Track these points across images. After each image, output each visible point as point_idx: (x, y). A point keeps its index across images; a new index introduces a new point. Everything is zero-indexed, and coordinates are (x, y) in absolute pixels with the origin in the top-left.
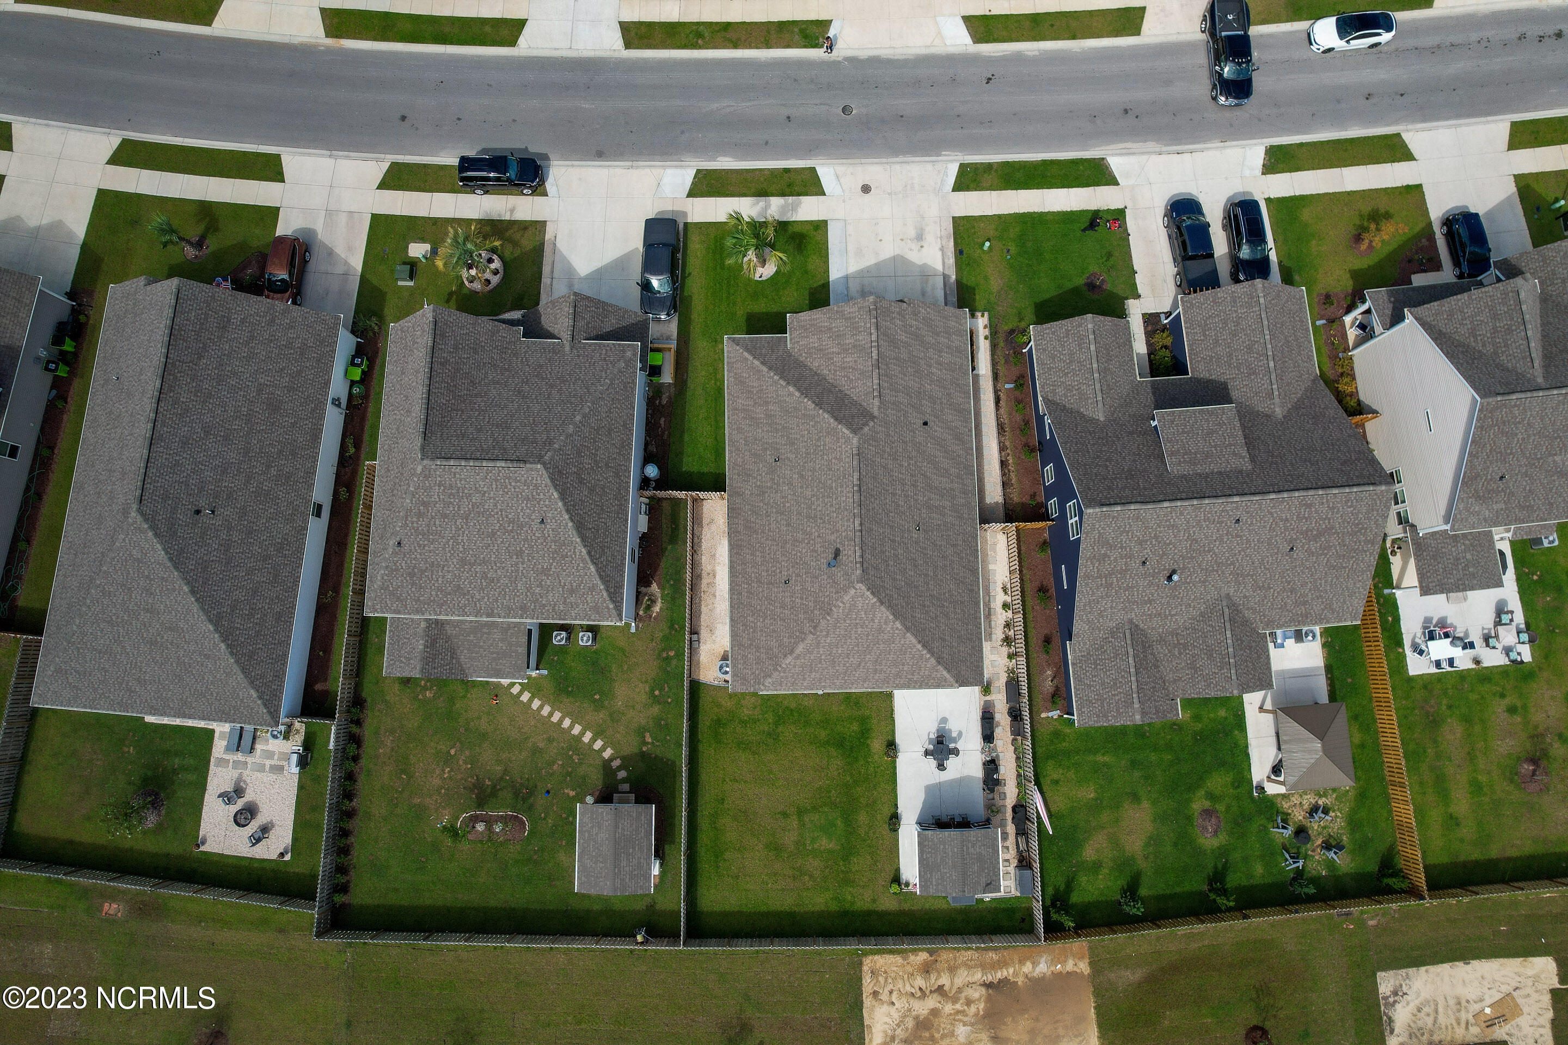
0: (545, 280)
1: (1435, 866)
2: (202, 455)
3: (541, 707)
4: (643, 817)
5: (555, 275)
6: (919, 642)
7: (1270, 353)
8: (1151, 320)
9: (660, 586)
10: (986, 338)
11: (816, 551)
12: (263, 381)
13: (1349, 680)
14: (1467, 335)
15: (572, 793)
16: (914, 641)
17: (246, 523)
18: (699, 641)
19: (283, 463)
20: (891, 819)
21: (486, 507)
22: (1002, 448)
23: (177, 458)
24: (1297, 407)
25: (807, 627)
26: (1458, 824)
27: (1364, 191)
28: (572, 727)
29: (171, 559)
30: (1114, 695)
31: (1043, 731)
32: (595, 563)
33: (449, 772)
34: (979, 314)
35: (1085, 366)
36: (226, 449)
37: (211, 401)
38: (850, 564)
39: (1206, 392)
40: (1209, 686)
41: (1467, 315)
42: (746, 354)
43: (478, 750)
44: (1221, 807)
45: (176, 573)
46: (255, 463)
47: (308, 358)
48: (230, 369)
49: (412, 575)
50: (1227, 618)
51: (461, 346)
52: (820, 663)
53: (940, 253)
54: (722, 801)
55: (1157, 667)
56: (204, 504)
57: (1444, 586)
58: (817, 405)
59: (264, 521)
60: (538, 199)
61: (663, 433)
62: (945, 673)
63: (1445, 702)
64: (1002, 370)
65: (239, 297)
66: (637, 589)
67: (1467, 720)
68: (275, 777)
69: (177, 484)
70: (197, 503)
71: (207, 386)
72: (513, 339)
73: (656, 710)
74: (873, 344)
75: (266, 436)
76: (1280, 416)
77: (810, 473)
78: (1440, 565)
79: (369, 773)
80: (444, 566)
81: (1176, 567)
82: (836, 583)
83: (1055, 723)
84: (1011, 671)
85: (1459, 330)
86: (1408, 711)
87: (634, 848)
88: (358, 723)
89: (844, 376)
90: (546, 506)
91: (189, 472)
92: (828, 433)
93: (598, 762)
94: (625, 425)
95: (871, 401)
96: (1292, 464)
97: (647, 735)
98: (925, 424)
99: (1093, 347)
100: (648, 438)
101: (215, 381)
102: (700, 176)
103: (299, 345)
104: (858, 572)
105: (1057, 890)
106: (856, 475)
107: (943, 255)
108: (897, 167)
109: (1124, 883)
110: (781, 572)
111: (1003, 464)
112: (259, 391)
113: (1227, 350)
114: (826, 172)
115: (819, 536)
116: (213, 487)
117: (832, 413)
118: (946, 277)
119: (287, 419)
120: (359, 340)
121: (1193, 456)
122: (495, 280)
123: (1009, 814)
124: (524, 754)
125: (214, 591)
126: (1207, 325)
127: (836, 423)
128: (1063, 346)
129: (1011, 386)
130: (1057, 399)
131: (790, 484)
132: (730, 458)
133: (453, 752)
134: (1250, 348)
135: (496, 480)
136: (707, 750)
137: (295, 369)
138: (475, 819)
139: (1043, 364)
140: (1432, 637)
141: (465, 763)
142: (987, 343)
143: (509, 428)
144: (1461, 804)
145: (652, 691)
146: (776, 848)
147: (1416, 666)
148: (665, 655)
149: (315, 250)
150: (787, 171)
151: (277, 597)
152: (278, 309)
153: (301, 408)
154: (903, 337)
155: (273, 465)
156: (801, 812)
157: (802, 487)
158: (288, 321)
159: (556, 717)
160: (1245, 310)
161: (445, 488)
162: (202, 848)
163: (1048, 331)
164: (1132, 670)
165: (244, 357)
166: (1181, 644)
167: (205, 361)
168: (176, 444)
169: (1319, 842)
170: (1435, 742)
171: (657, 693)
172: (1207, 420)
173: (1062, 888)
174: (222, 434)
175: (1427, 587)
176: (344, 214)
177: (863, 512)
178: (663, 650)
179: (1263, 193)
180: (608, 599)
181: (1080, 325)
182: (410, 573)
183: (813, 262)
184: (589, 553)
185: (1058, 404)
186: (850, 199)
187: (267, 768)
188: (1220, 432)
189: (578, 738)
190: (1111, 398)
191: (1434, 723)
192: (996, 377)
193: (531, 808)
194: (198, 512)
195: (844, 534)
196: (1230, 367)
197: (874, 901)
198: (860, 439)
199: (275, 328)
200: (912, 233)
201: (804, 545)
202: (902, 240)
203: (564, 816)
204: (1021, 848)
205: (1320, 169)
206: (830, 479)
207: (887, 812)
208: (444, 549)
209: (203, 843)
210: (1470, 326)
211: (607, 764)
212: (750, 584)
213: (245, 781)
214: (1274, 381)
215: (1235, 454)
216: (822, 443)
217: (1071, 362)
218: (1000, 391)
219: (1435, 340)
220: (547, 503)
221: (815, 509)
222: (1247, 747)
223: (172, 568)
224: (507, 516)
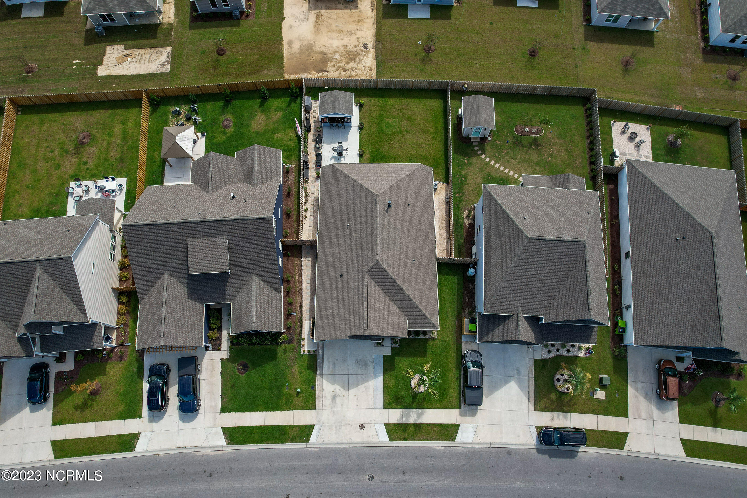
0: (532, 376)
1: (136, 107)
2: (688, 263)
3: (514, 175)
4: (468, 123)
5: (527, 379)
6: (350, 177)
7: (164, 306)
8: (217, 347)
9: (464, 223)
10: (303, 339)
11: (396, 214)
12: (667, 304)
13: (154, 176)
14: (65, 300)
15: (497, 142)
16: (353, 177)
17: (660, 238)
18: (446, 199)
19: (648, 268)
20: (363, 128)
21: (551, 224)
22: (301, 283)
23: (699, 260)
24: (156, 280)
25: (400, 183)
26: (122, 121)
27: (86, 422)
28: (500, 167)
29: (691, 215)
30: (264, 158)
31: (295, 159)
32: (498, 204)
33: (550, 151)
34: (306, 352)
35: (258, 304)
36: (677, 269)
37: (690, 289)
38: (381, 204)
39: (199, 293)
40: (222, 159)
41: (62, 310)
42: (429, 317)
43: (539, 159)
44: (221, 129)
45: (687, 210)
46: (662, 265)
47: (647, 320)
48: (685, 307)
49: (580, 203)
50: (210, 183)
51: (574, 302)
52: (394, 172)
53: (324, 388)
54: (434, 137)
55: (244, 170)
56: (682, 242)
57: (105, 202)
58: (395, 281)
59: (651, 241)
60: (540, 424)
61: (466, 294)
62: (339, 168)
63: (114, 167)
64: (297, 322)
65: (690, 344)
66: (475, 222)
67: (106, 160)
68: (623, 151)
69: (697, 248)
70: (685, 242)
71: (694, 296)
72: (548, 315)
73: (463, 173)
74: (366, 309)
75: (659, 278)
76: (166, 274)
77: (399, 249)
78: (104, 211)
79: (584, 152)
80: (567, 205)
81: (231, 201)
82: (388, 198)
83: (289, 162)
84: (306, 183)
85: (68, 304)
86: (131, 164)
87: (471, 112)
88: (592, 170)
89: (381, 297)
90: (524, 223)
91: (692, 254)
92: (390, 266)
93: (487, 153)
94: (489, 270)
95: (368, 281)
96: (167, 241)
97: (467, 163)
98: (341, 276)
99: (254, 313)
100: (474, 291)
101: (691, 299)
102: (453, 437)
103: (653, 326)
104: (378, 199)
105: (295, 102)
106: (378, 242)
107: (322, 386)
108: (344, 441)
109: (266, 103)
110: (412, 210)
111: (301, 276)
112: (668, 299)
113: (184, 312)
114: (384, 437)
115: (395, 220)
116: (679, 250)
117: (389, 276)
118: (322, 375)
119: (651, 289)
120: (622, 344)
121: (214, 247)
122: (558, 376)
123: (312, 129)
124: (519, 157)
125: (667, 207)
126: (192, 328)
127: (386, 269)
128: (268, 317)
129: (292, 314)
130: (274, 292)
131: (408, 248)
132: (435, 268)
133: (550, 159)
134: (173, 311)
135: (548, 232)
136: (441, 157)
137: (652, 313)
138: (537, 133)
139: (279, 311)
140: (113, 191)
141: (544, 154)
142: (303, 337)
143: (546, 260)
144: (118, 129)
145: (465, 180)
146: (411, 120)
147: (123, 181)
148: (461, 194)
149: (655, 397)
150: (405, 440)
151: (638, 210)
152: (668, 341)
153: (645, 295)
154: (351, 317)
155: (653, 266)
156: (400, 132)
157: (402, 244)
158: (661, 336)
159: (507, 171)
160: (171, 331)
161: (572, 231)
162: (647, 127)
163: (275, 327)
164: (256, 165)
165: (679, 314)
166: (231, 178)
167: (698, 307)
168: (702, 266)
169: (181, 116)
170: (123, 152)
171: (463, 179)
172: (204, 266)
173: (292, 103)
174: (681, 275)
175: (112, 203)
176: (643, 418)
177: (375, 226)
178: (461, 196)
179: (142, 421)
180: (491, 192)
181: (258, 325)
182: (581, 203)
183: (392, 383)
184: (501, 207)
185: (274, 289)
186: (371, 421)
187: (627, 154)
188: (199, 259)
189: (496, 162)
190: (248, 288)
191: (121, 159)
192: (301, 319)
193: (514, 137)
194: (683, 238)
195: (384, 217)
196: (185, 304)
197: (370, 100)
198: (375, 259)
199: (667, 331)
200: (338, 400)
201: (402, 218)
202: (344, 396)
203: (500, 134)
204: (309, 115)
205: (106, 436)
206: (390, 244)
207: (364, 131)
208: (568, 211)
209: (648, 128)
210: (62, 304)
211: (483, 153)
212: (425, 209)
213: (636, 150)
214: (165, 291)
215: (194, 247)
216: (393, 262)
217: (265, 308)
218: (299, 312)
219: (81, 300)
220: (524, 224)
221: (397, 232)
222: (205, 151)
223: (689, 212)
224: (541, 220)
